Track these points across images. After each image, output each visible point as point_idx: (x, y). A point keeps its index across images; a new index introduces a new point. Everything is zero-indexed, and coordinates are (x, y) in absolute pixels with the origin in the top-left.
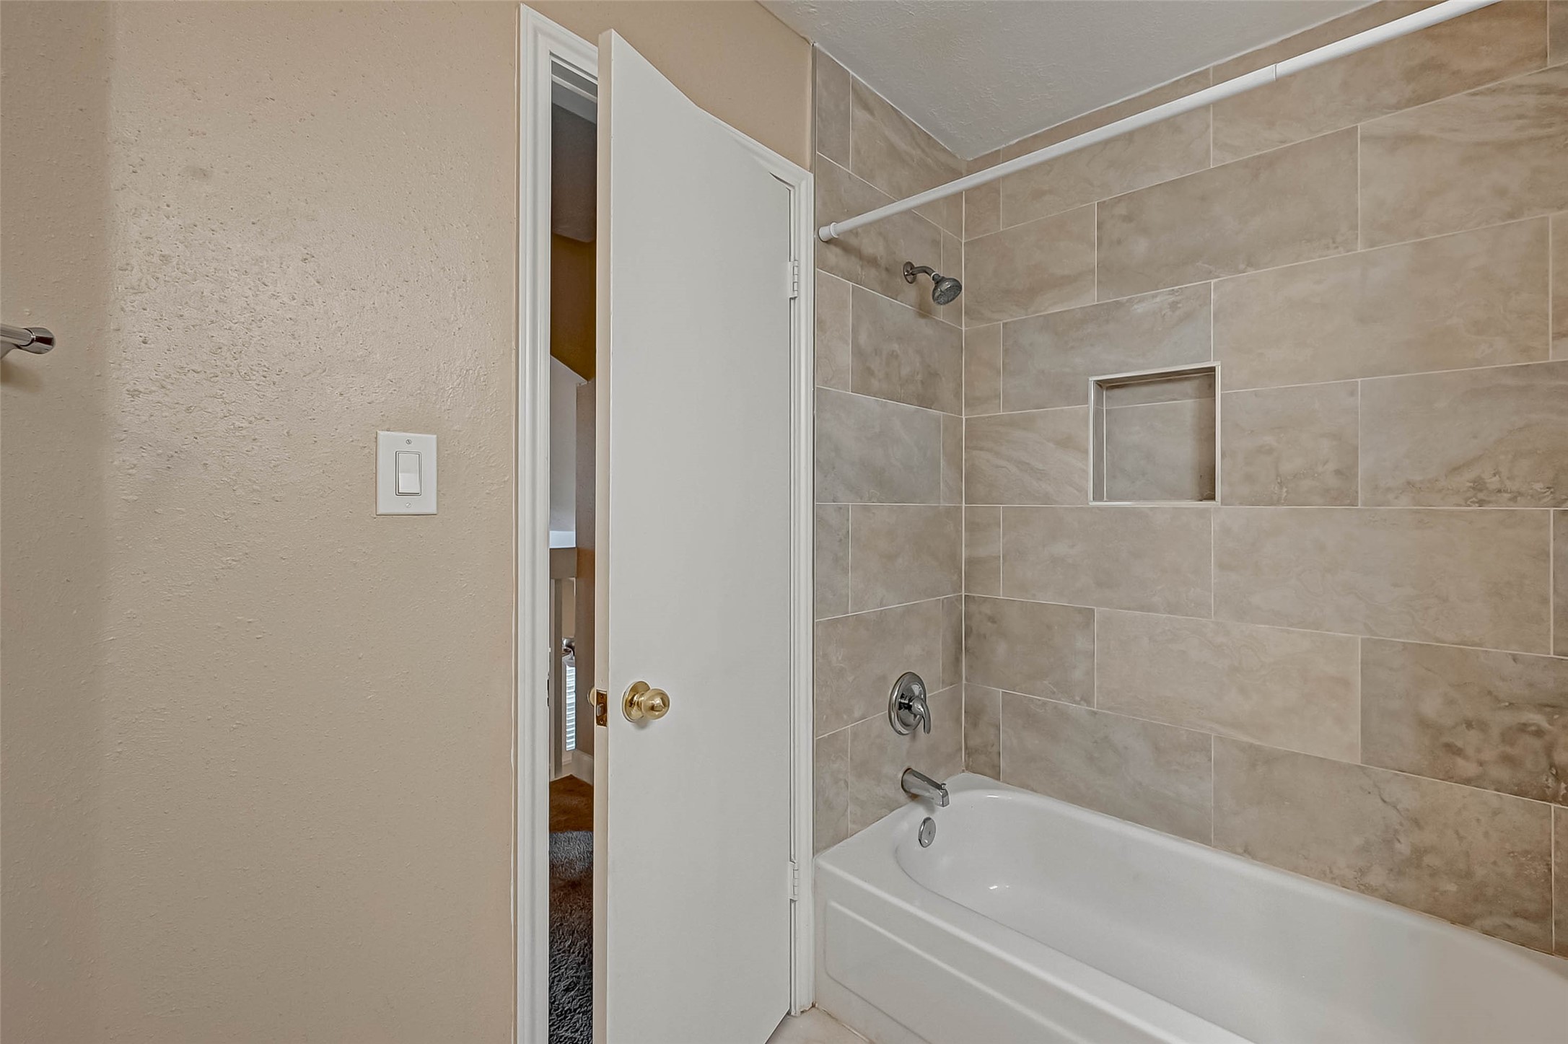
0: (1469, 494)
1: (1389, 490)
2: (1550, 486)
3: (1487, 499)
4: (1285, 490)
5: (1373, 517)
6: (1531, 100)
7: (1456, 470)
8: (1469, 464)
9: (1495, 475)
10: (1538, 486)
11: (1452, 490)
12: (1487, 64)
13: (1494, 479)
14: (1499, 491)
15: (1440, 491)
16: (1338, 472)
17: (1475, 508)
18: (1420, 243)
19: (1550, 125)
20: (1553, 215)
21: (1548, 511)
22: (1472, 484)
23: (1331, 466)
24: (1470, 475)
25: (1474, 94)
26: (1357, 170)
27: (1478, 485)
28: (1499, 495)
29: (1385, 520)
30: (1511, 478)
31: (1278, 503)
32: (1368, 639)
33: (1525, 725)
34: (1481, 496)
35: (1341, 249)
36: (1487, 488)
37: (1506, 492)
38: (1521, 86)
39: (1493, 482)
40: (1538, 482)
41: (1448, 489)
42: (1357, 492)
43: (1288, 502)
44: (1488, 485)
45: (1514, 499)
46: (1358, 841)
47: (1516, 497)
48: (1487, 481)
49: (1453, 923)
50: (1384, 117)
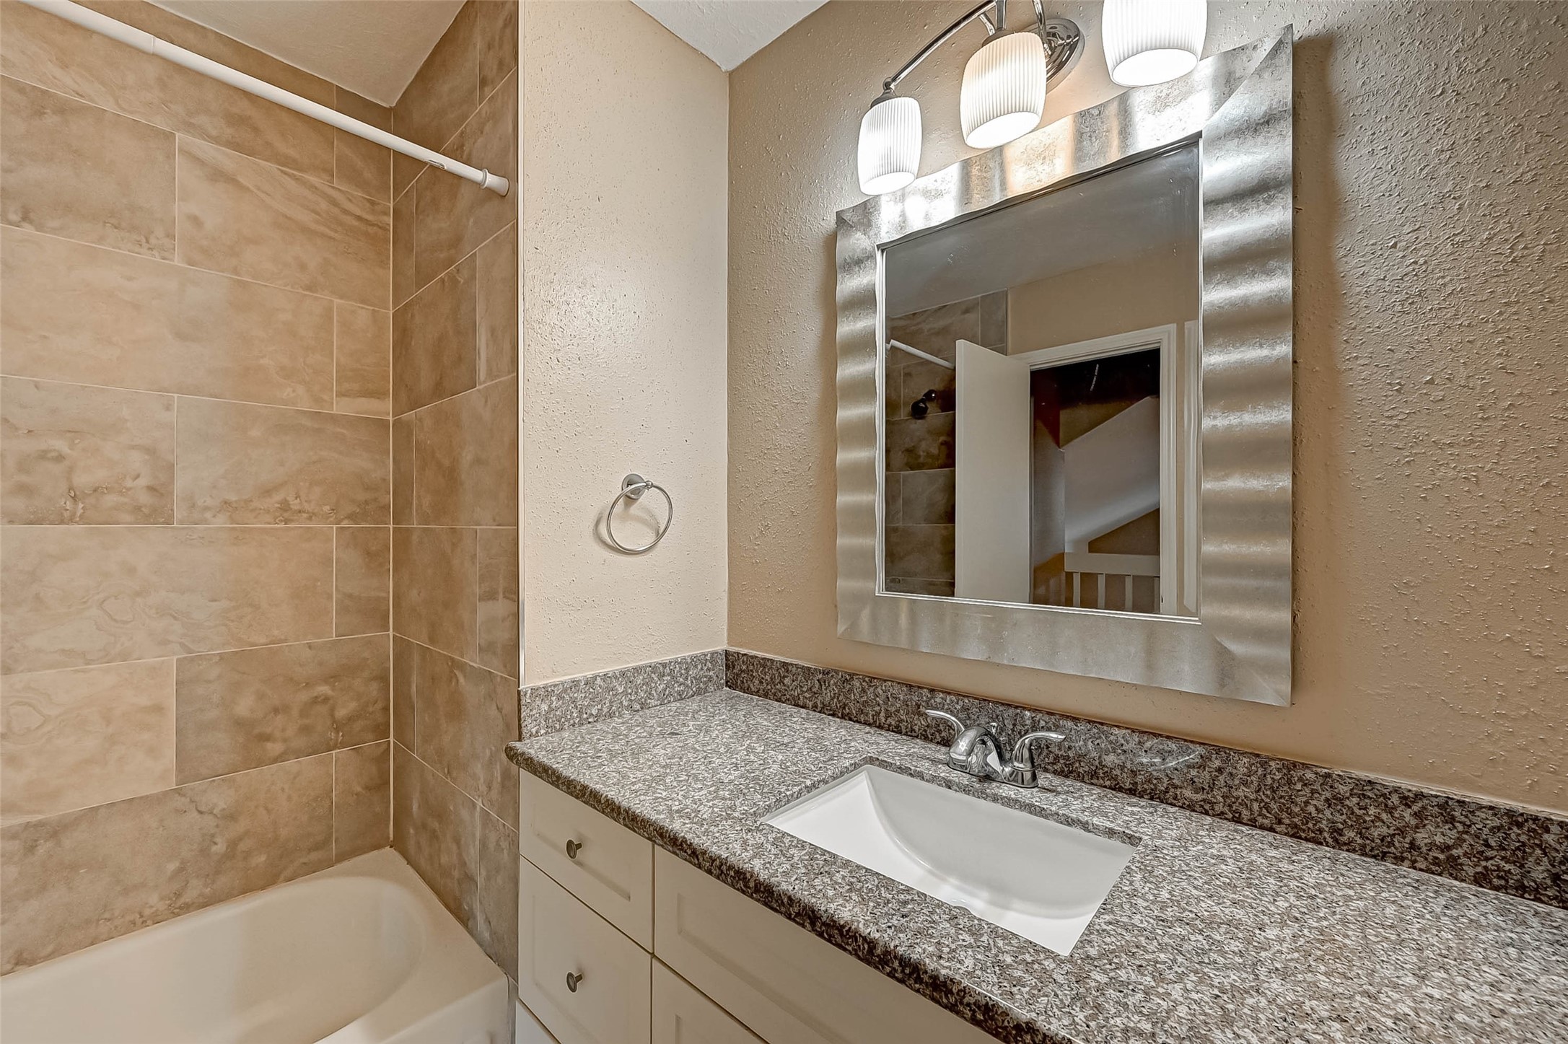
0: (277, 514)
1: (207, 509)
2: (334, 508)
3: (292, 518)
4: (81, 505)
5: (190, 535)
6: (324, 205)
7: (267, 492)
8: (276, 488)
9: (296, 498)
10: (326, 508)
11: (264, 509)
12: (292, 152)
13: (296, 502)
14: (300, 512)
15: (252, 510)
16: (151, 489)
17: (282, 525)
18: (238, 280)
19: (336, 231)
20: (337, 301)
21: (333, 527)
22: (279, 505)
23: (142, 482)
24: (278, 497)
25: (285, 173)
26: (175, 178)
27: (285, 507)
28: (299, 515)
29: (203, 538)
30: (308, 502)
31: (71, 520)
32: (185, 658)
33: (316, 697)
34: (286, 515)
35: (155, 252)
36: (291, 509)
37: (304, 512)
38: (316, 188)
39: (295, 504)
40: (327, 505)
41: (261, 509)
42: (172, 510)
43: (84, 520)
44: (292, 507)
45: (310, 518)
46: (172, 866)
47: (311, 517)
48: (291, 503)
49: (263, 889)
50: (202, 141)
